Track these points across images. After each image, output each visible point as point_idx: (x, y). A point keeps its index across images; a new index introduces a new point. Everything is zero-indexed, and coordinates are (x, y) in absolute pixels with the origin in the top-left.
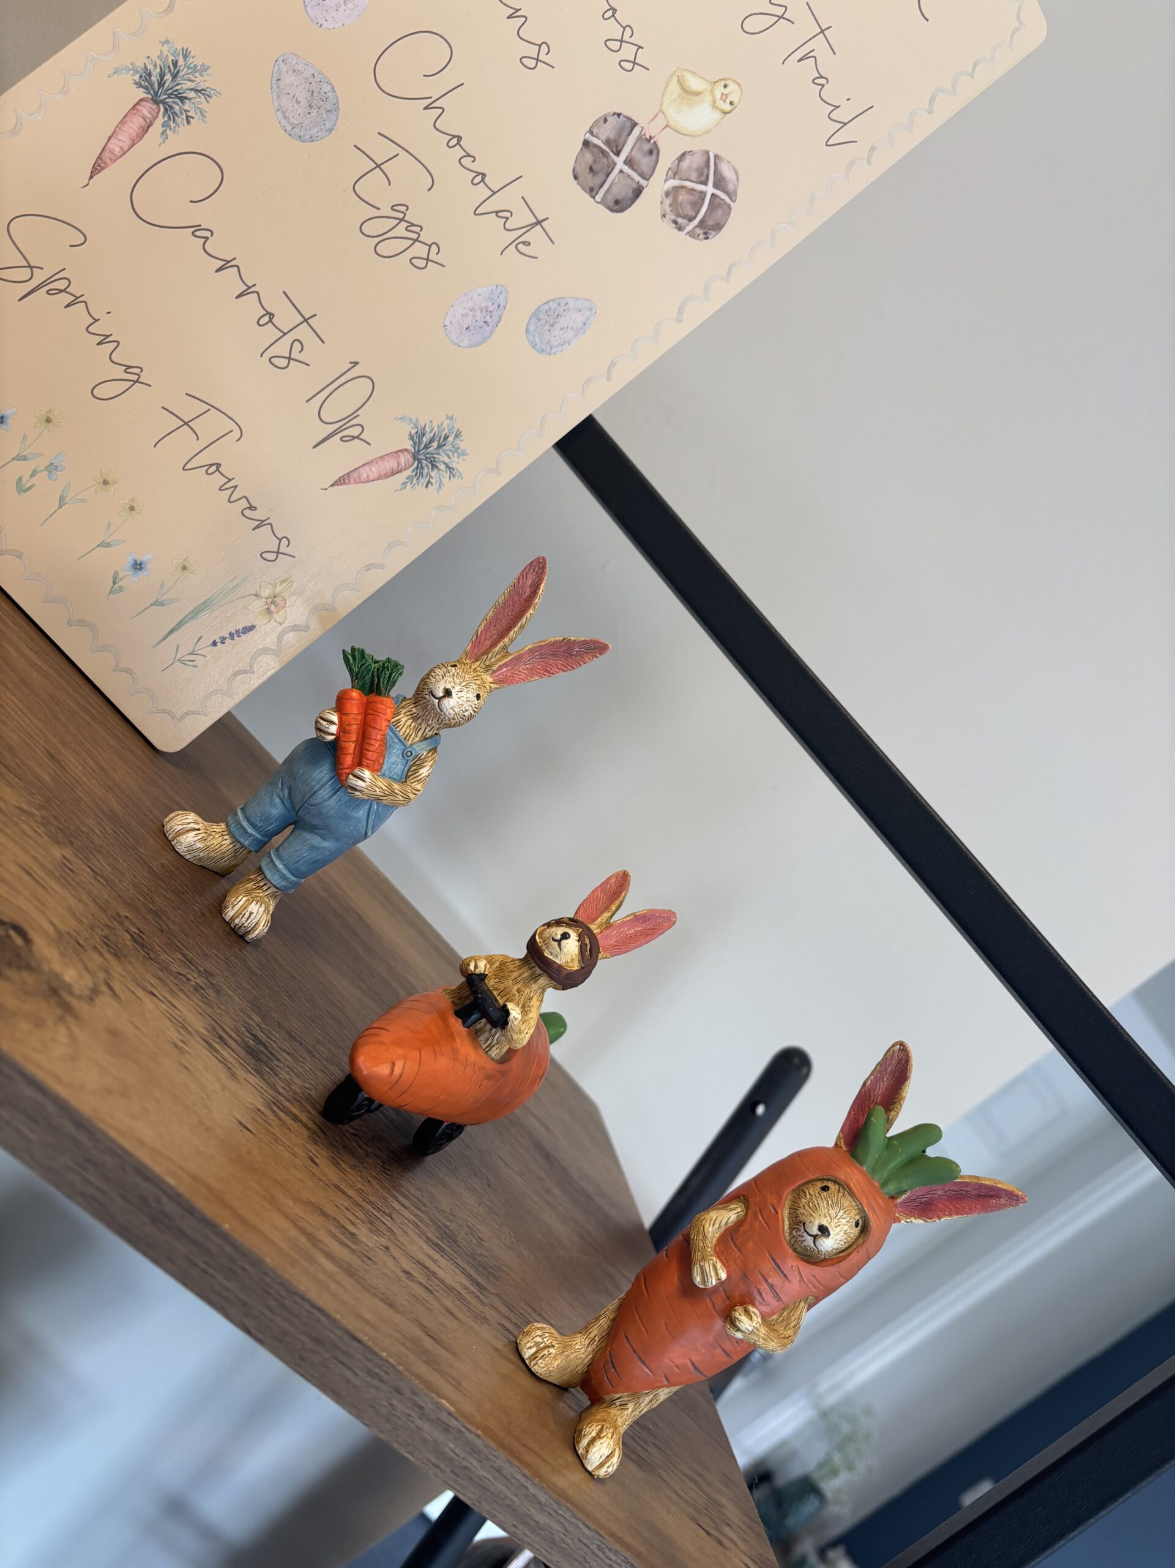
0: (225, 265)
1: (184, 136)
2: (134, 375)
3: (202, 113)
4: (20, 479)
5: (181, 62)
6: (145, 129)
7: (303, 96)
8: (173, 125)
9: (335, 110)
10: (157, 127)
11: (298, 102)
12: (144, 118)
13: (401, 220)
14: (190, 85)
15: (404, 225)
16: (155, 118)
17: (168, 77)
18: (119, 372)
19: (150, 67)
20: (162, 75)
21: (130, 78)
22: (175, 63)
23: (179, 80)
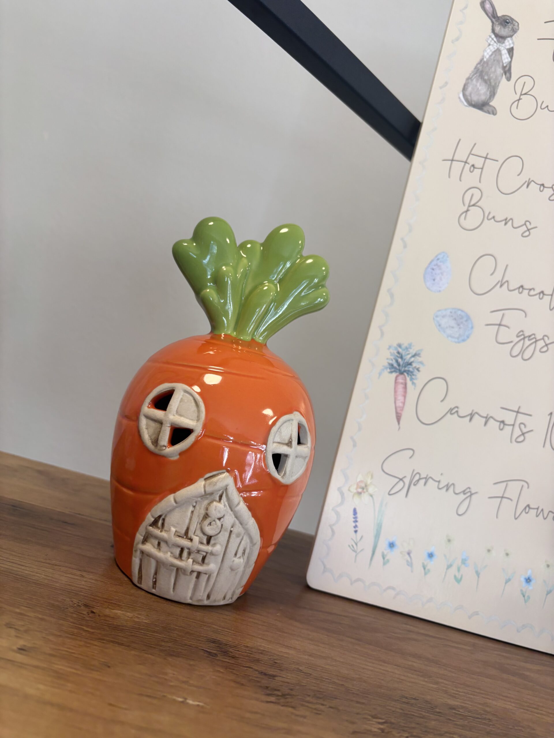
0: (471, 416)
1: (421, 378)
2: (468, 493)
3: (421, 363)
4: (455, 576)
5: (400, 350)
6: (405, 388)
7: (453, 323)
8: (414, 377)
9: (468, 318)
10: (409, 383)
11: (453, 327)
12: (402, 383)
13: (524, 339)
14: (410, 356)
15: (526, 339)
16: (406, 380)
17: (400, 360)
18: (462, 496)
19: (391, 362)
20: (397, 361)
21: (386, 373)
22: (398, 353)
23: (404, 358)
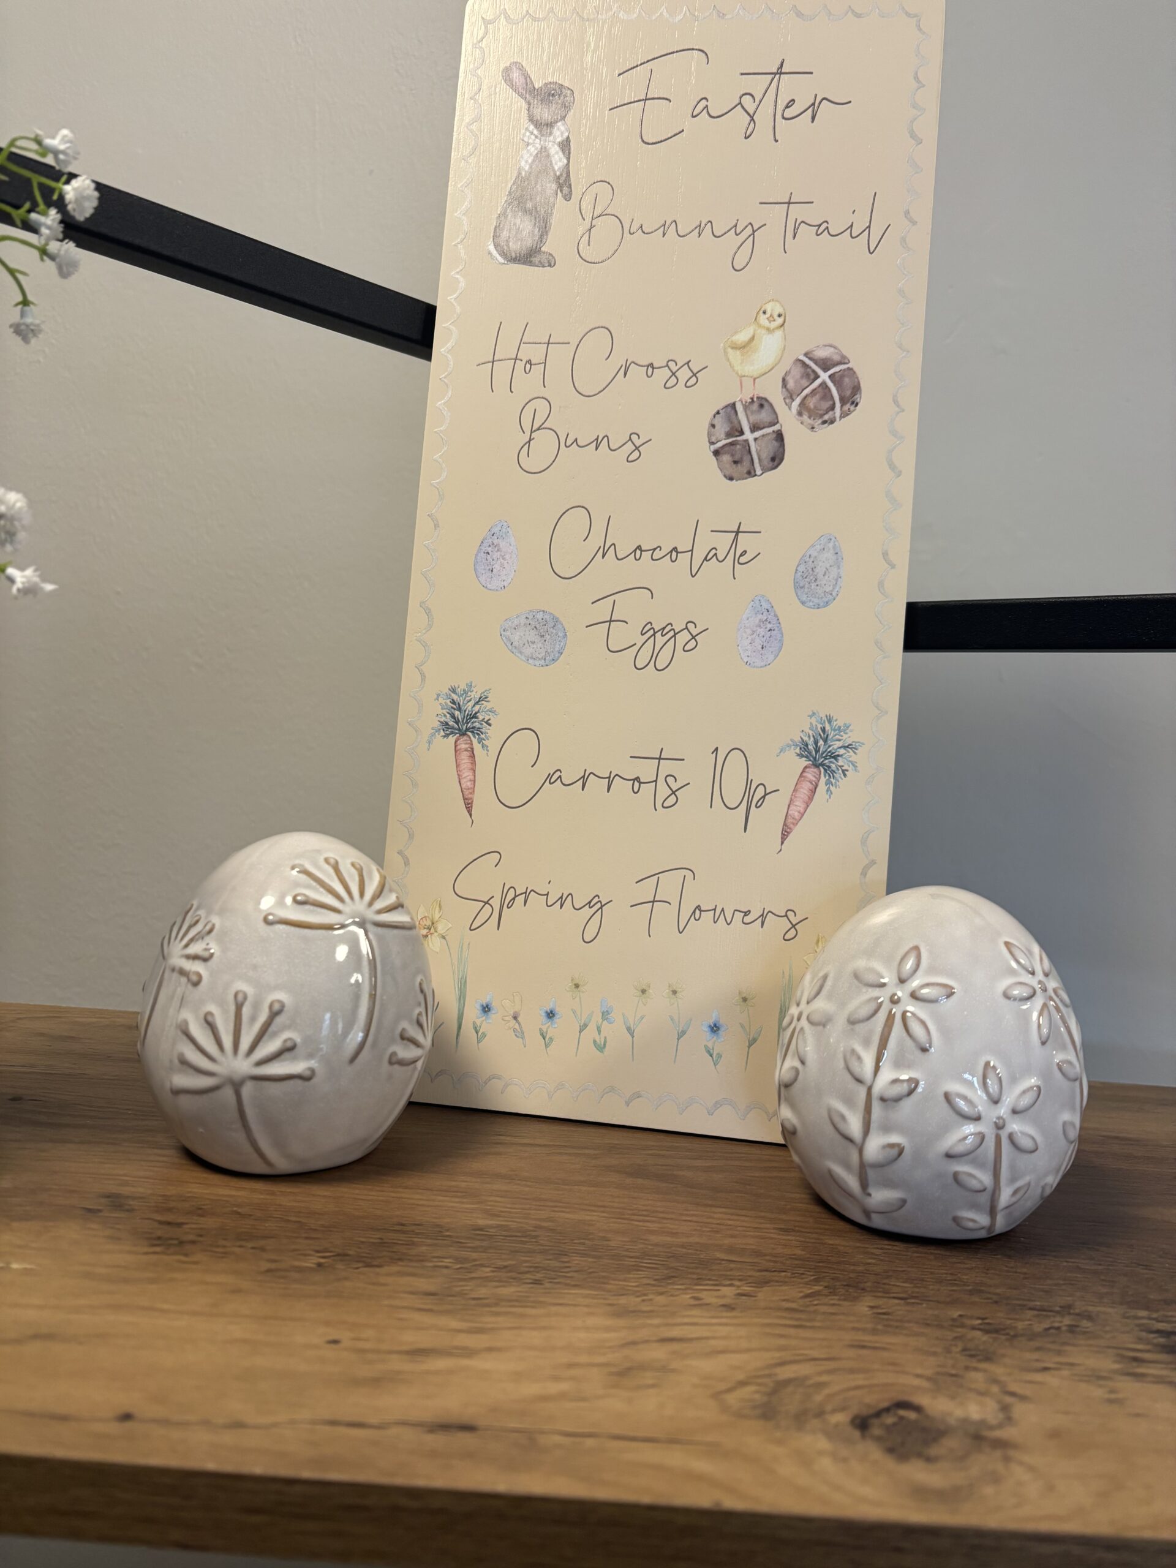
0: (584, 779)
1: (495, 735)
2: (597, 905)
3: (492, 711)
4: (595, 1041)
5: (455, 697)
6: (473, 756)
7: (532, 636)
8: (483, 736)
9: (556, 620)
10: (477, 747)
11: (533, 643)
12: (466, 750)
13: (654, 635)
14: (472, 702)
15: (658, 635)
16: (471, 744)
17: (457, 713)
18: (587, 912)
19: (444, 719)
20: (453, 716)
21: (439, 737)
22: (453, 702)
23: (463, 708)
